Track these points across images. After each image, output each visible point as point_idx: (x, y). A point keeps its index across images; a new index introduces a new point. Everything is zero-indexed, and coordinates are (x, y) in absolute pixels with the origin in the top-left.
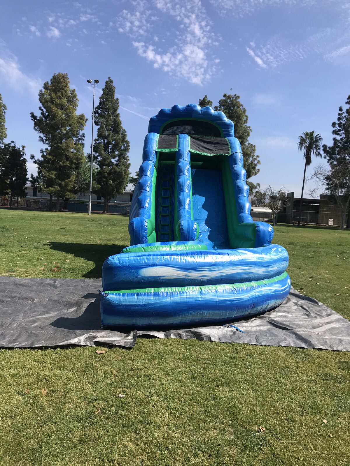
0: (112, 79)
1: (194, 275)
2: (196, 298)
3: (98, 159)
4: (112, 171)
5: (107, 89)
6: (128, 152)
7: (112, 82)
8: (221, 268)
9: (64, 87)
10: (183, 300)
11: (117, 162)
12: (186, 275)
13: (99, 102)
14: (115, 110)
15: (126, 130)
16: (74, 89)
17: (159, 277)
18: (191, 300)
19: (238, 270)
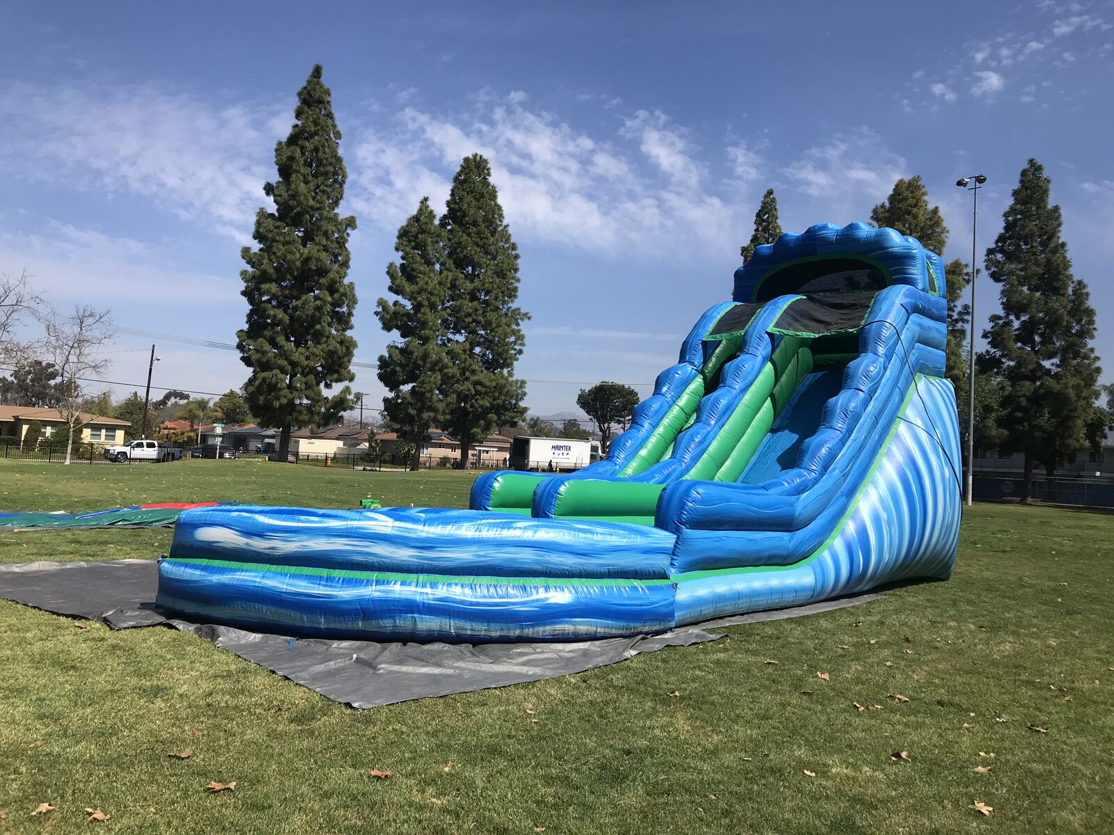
0: (1039, 161)
1: (259, 544)
2: (252, 581)
3: (1003, 363)
4: (1042, 391)
5: (1027, 189)
6: (1092, 337)
7: (1039, 168)
8: (304, 537)
9: (910, 208)
10: (232, 582)
11: (1058, 366)
12: (247, 544)
13: (1003, 224)
14: (1052, 235)
15: (1085, 281)
16: (937, 208)
17: (213, 542)
18: (243, 583)
19: (339, 545)
